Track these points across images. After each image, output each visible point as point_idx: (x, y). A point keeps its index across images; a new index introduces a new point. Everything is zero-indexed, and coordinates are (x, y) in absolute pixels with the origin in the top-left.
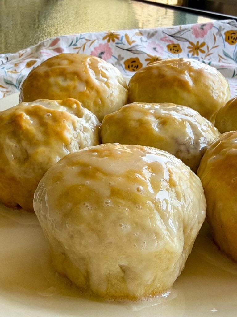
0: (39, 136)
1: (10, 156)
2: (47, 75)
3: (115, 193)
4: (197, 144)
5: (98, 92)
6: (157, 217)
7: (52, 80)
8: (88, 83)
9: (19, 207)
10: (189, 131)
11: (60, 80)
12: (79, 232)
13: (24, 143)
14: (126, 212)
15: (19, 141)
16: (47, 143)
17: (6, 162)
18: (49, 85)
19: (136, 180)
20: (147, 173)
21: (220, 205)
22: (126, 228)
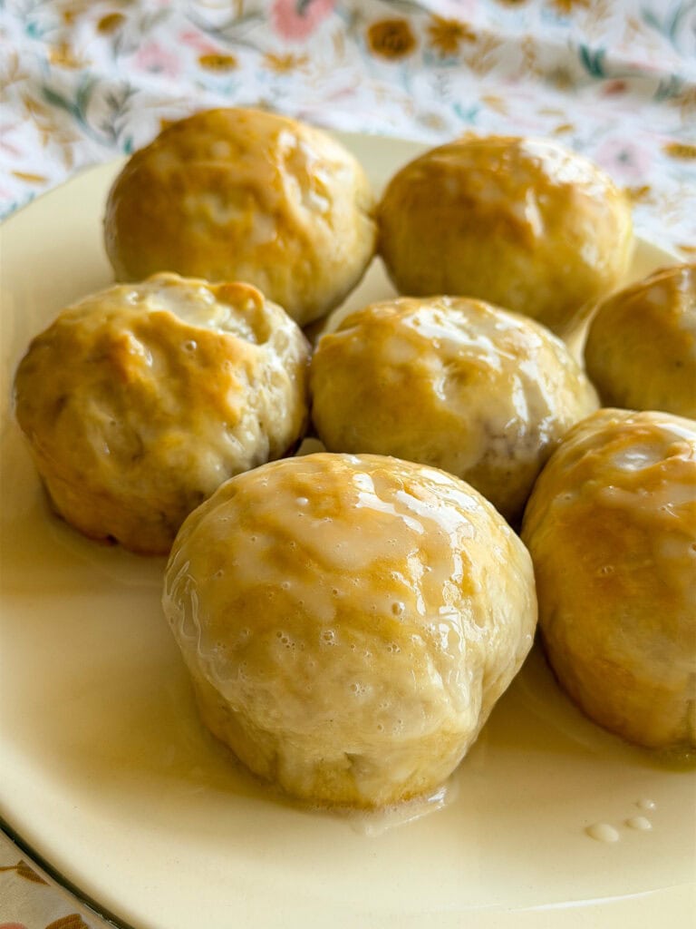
0: (169, 403)
1: (100, 446)
2: (177, 187)
3: (346, 615)
4: (533, 433)
5: (305, 243)
6: (430, 668)
7: (191, 202)
8: (280, 218)
9: (111, 540)
10: (519, 402)
11: (211, 206)
12: (266, 693)
13: (132, 417)
14: (367, 659)
15: (120, 411)
16: (186, 423)
17: (92, 461)
18: (183, 218)
19: (391, 586)
20: (415, 566)
21: (567, 616)
22: (364, 693)
